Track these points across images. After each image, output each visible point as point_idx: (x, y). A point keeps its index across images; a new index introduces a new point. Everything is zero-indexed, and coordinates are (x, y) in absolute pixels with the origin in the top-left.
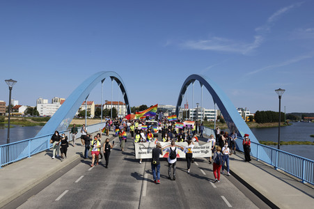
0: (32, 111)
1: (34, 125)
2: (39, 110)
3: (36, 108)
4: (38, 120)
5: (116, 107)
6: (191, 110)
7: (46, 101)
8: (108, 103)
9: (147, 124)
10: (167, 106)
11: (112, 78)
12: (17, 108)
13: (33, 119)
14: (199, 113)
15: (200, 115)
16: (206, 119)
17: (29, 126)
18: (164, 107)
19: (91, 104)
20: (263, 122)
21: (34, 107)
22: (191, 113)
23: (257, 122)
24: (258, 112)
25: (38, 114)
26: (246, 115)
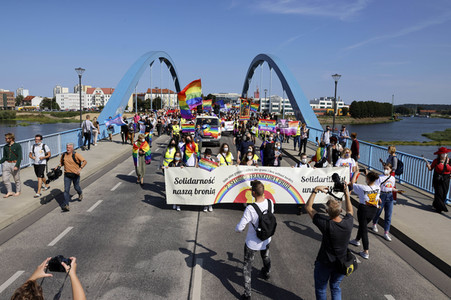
0: (50, 104)
1: (56, 122)
2: (58, 101)
3: (54, 100)
4: (59, 115)
5: (161, 96)
6: (262, 99)
7: (65, 90)
10: (231, 95)
11: (161, 59)
12: (28, 100)
13: (53, 115)
14: (274, 104)
15: (275, 106)
16: (283, 112)
17: (49, 123)
18: (226, 96)
20: (361, 117)
21: (51, 98)
23: (353, 116)
24: (354, 103)
25: (58, 108)
26: (338, 106)
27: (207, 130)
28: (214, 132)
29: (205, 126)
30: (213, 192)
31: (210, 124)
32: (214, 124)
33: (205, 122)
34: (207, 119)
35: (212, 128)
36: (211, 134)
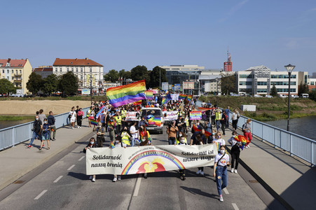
5: (76, 71)
6: (240, 73)
8: (59, 63)
9: (145, 113)
14: (259, 80)
15: (260, 83)
16: (274, 92)
18: (181, 69)
19: (21, 66)
22: (240, 80)
27: (152, 120)
28: (157, 121)
29: (149, 116)
30: (121, 166)
31: (153, 114)
32: (157, 114)
33: (149, 113)
34: (151, 110)
35: (156, 118)
36: (155, 123)
